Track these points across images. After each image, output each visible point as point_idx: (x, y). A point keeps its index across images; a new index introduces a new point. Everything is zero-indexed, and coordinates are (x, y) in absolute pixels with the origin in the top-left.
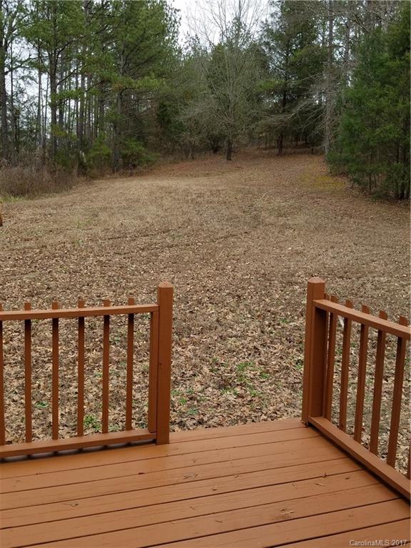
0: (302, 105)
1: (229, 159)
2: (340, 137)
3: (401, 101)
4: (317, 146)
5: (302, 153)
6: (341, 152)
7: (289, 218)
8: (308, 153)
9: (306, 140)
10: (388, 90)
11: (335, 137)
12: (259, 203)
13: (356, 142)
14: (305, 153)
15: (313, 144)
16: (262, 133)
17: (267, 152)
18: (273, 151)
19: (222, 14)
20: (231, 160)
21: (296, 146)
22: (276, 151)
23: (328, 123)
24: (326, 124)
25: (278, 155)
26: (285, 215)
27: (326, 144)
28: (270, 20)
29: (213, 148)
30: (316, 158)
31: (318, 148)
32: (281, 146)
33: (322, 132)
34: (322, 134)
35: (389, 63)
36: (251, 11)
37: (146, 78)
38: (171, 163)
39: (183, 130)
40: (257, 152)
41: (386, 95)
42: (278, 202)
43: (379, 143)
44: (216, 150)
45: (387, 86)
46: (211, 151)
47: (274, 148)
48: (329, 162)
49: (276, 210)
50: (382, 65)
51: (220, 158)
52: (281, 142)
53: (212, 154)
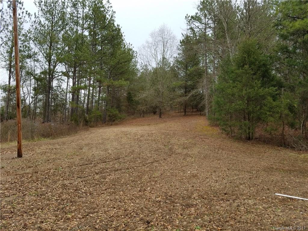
0: (193, 92)
1: (160, 117)
2: (213, 108)
3: (244, 90)
4: (203, 111)
5: (195, 115)
6: (214, 115)
7: (189, 150)
8: (199, 115)
9: (197, 109)
10: (237, 84)
11: (211, 107)
12: (173, 141)
13: (222, 110)
14: (196, 115)
15: (201, 111)
16: (176, 105)
17: (179, 114)
18: (182, 114)
19: (156, 53)
20: (161, 117)
21: (193, 112)
22: (183, 113)
23: (207, 101)
24: (206, 102)
25: (184, 116)
26: (187, 148)
27: (206, 111)
28: (178, 56)
29: (154, 112)
30: (202, 118)
31: (203, 113)
32: (185, 112)
33: (204, 105)
34: (204, 106)
35: (237, 71)
36: (169, 52)
37: (120, 80)
38: (132, 119)
39: (139, 104)
40: (174, 114)
41: (236, 87)
42: (183, 140)
43: (234, 111)
44: (155, 113)
45: (236, 82)
46: (153, 113)
47: (182, 112)
48: (209, 119)
49: (182, 145)
50: (232, 72)
51: (156, 117)
52: (185, 109)
53: (153, 115)
